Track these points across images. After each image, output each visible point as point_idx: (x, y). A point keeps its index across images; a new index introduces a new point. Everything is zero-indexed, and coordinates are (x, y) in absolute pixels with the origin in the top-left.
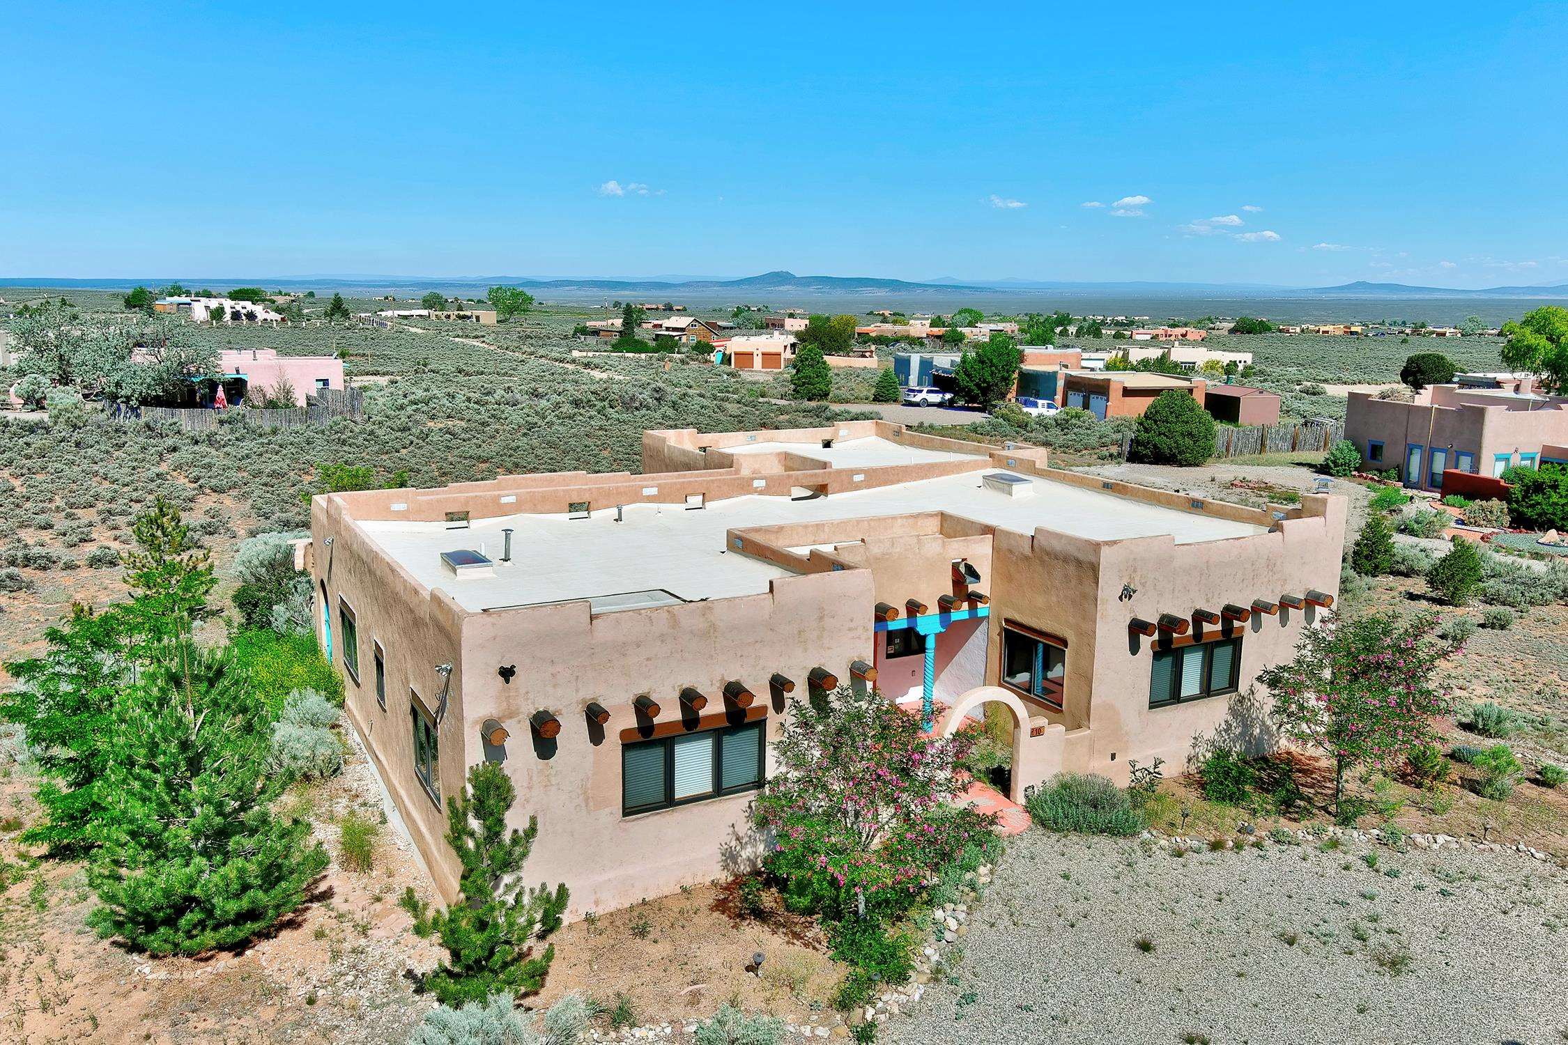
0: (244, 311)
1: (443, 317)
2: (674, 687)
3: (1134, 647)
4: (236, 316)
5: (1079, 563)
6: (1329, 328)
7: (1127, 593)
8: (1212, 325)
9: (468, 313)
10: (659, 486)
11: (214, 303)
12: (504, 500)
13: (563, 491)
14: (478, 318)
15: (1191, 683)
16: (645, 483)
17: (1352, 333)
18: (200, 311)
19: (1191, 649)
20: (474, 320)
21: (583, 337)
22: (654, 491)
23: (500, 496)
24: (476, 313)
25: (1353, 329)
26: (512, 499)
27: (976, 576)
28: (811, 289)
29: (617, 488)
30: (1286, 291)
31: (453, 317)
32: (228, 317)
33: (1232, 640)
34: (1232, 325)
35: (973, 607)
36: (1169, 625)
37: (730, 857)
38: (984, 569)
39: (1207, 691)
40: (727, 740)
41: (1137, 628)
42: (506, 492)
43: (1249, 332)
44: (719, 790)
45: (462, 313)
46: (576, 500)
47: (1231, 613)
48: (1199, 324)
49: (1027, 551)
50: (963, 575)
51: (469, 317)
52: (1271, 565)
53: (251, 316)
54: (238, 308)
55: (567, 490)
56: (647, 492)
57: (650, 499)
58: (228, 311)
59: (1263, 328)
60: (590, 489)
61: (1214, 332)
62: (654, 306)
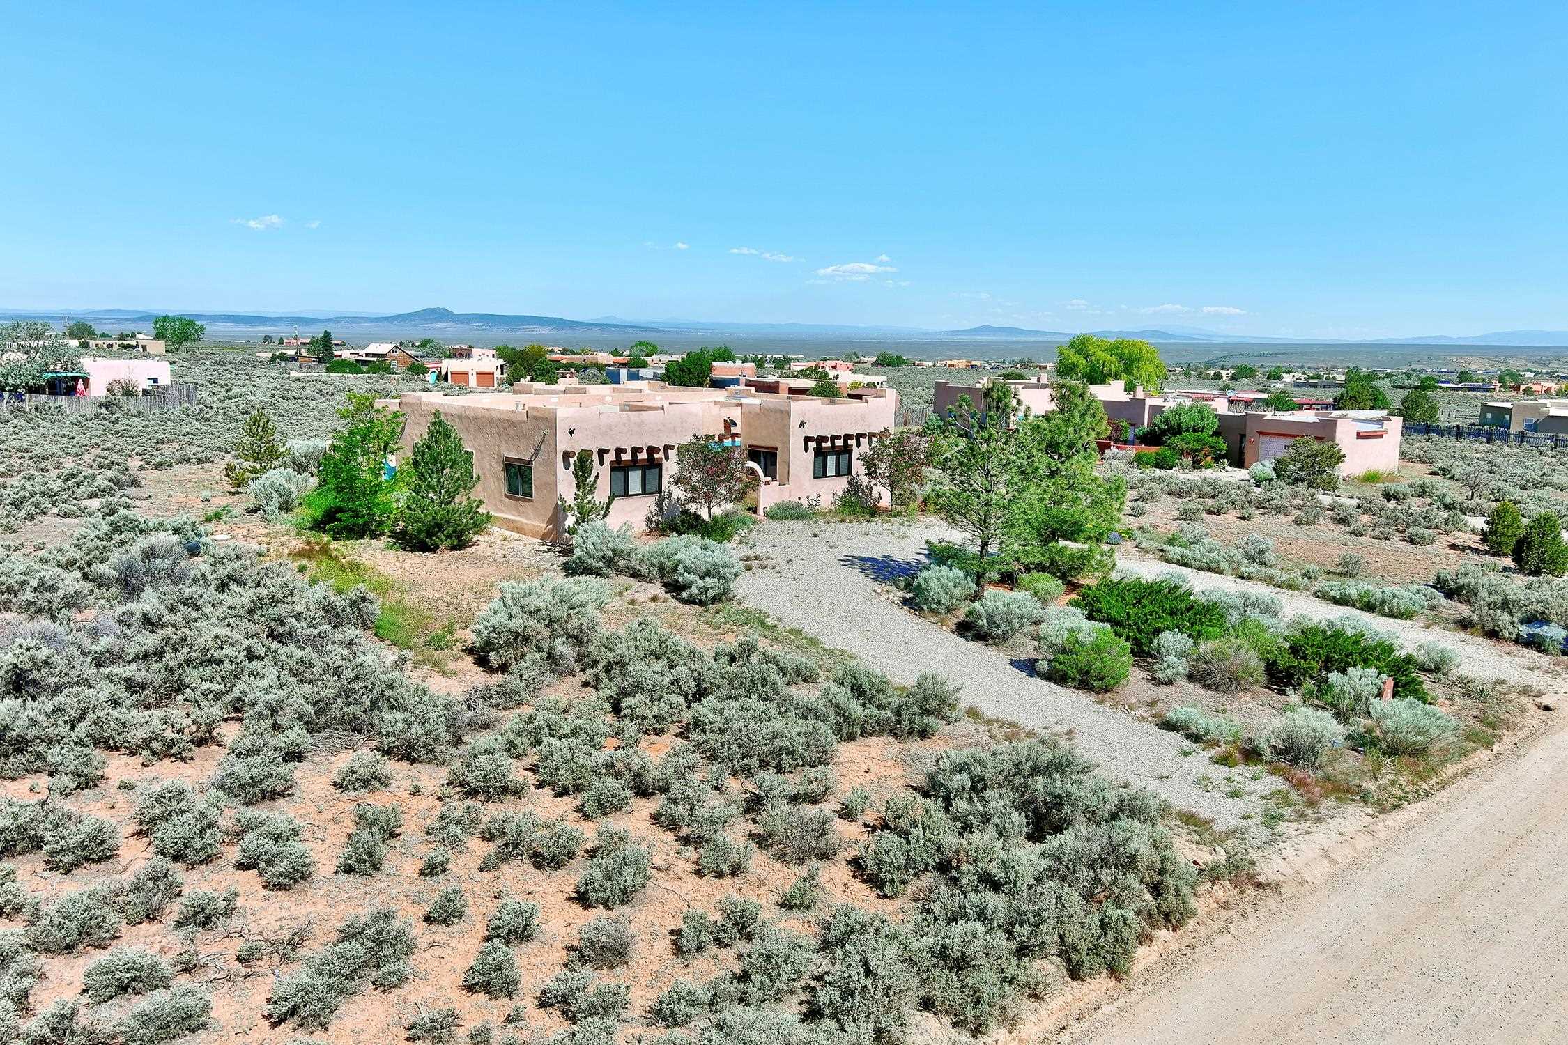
1: (105, 346)
2: (629, 445)
3: (806, 449)
5: (781, 412)
6: (954, 362)
7: (802, 424)
8: (857, 360)
14: (144, 347)
15: (831, 470)
17: (972, 366)
19: (831, 453)
21: (283, 362)
25: (973, 363)
27: (736, 425)
28: (472, 326)
30: (923, 334)
31: (115, 347)
33: (847, 450)
34: (874, 359)
35: (733, 441)
36: (821, 440)
37: (649, 520)
38: (738, 422)
39: (838, 474)
40: (647, 472)
41: (807, 440)
43: (888, 366)
44: (644, 493)
45: (125, 343)
47: (847, 437)
48: (847, 358)
49: (758, 410)
50: (729, 424)
51: (134, 347)
52: (863, 418)
59: (900, 362)
61: (859, 365)
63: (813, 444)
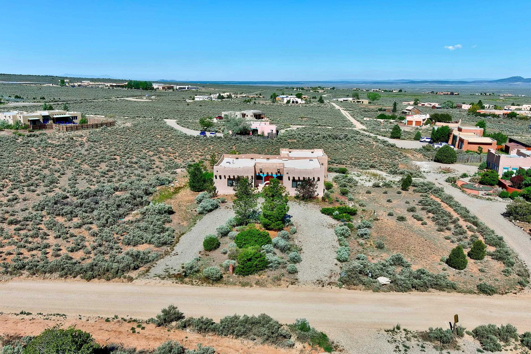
0: (295, 101)
1: (352, 102)
2: (232, 175)
3: (289, 180)
4: (293, 102)
7: (287, 173)
10: (263, 157)
11: (289, 98)
14: (363, 102)
19: (299, 181)
20: (361, 103)
21: (379, 112)
23: (242, 156)
24: (362, 100)
31: (355, 102)
41: (290, 177)
45: (358, 100)
46: (252, 158)
52: (311, 173)
53: (297, 102)
55: (250, 156)
58: (291, 101)
63: (291, 179)
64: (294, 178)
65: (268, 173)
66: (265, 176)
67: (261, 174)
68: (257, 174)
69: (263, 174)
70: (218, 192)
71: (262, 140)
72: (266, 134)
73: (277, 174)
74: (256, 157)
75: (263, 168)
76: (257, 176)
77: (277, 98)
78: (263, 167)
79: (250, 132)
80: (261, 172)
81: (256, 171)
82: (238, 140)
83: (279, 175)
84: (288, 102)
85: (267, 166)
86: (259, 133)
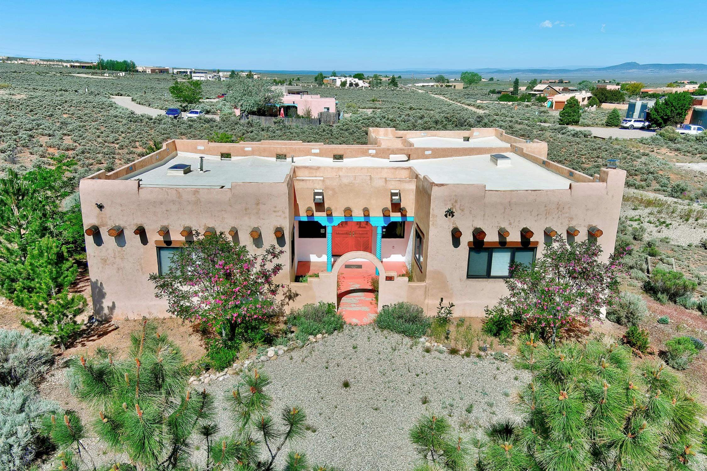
0: (354, 83)
1: (439, 86)
2: (180, 225)
4: (351, 85)
7: (450, 213)
9: (450, 84)
10: (319, 149)
11: (343, 79)
12: (247, 149)
13: (273, 147)
14: (455, 86)
15: (500, 269)
16: (313, 147)
18: (338, 83)
20: (453, 87)
21: (491, 94)
22: (317, 151)
23: (244, 147)
24: (454, 84)
26: (250, 149)
29: (299, 148)
31: (444, 86)
32: (348, 85)
42: (247, 146)
45: (448, 84)
46: (279, 152)
51: (451, 86)
53: (357, 85)
54: (352, 81)
55: (275, 147)
56: (314, 151)
57: (316, 155)
58: (348, 83)
60: (286, 148)
62: (554, 81)
63: (467, 238)
64: (478, 234)
65: (348, 211)
66: (336, 223)
67: (320, 217)
68: (304, 219)
69: (330, 215)
70: (112, 308)
71: (306, 126)
72: (315, 115)
73: (386, 216)
74: (295, 150)
75: (327, 188)
76: (301, 223)
77: (325, 80)
78: (328, 183)
79: (280, 111)
80: (320, 206)
81: (296, 206)
82: (252, 126)
83: (396, 217)
84: (344, 84)
85: (345, 181)
86: (300, 112)
